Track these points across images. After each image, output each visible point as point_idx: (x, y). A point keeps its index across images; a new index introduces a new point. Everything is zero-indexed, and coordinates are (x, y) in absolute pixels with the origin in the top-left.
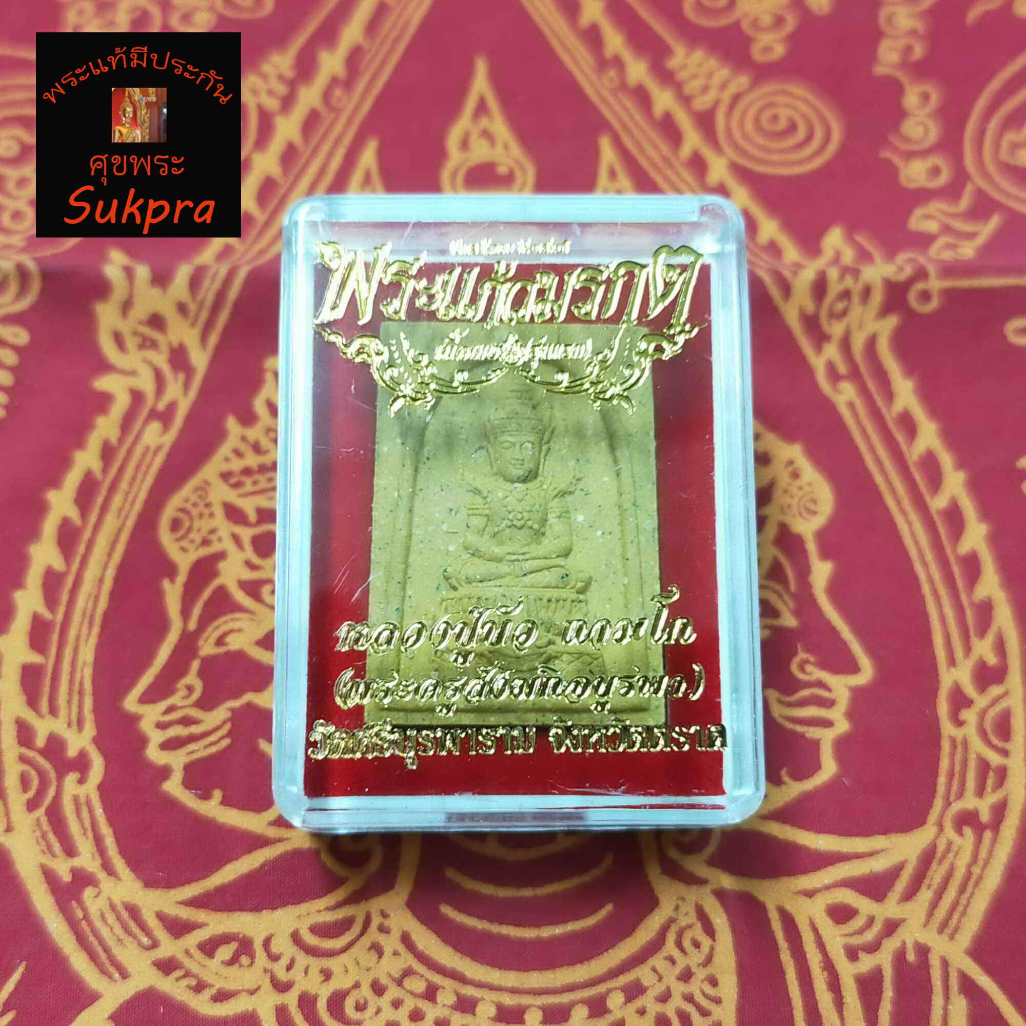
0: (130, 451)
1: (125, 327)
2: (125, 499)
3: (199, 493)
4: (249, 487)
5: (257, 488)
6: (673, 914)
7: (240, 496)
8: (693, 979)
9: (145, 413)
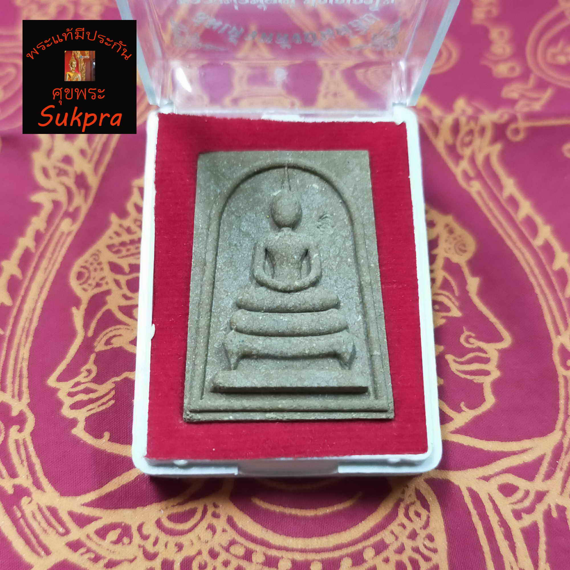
0: (52, 236)
1: (49, 164)
3: (94, 257)
4: (124, 252)
5: (129, 253)
7: (119, 258)
9: (61, 213)
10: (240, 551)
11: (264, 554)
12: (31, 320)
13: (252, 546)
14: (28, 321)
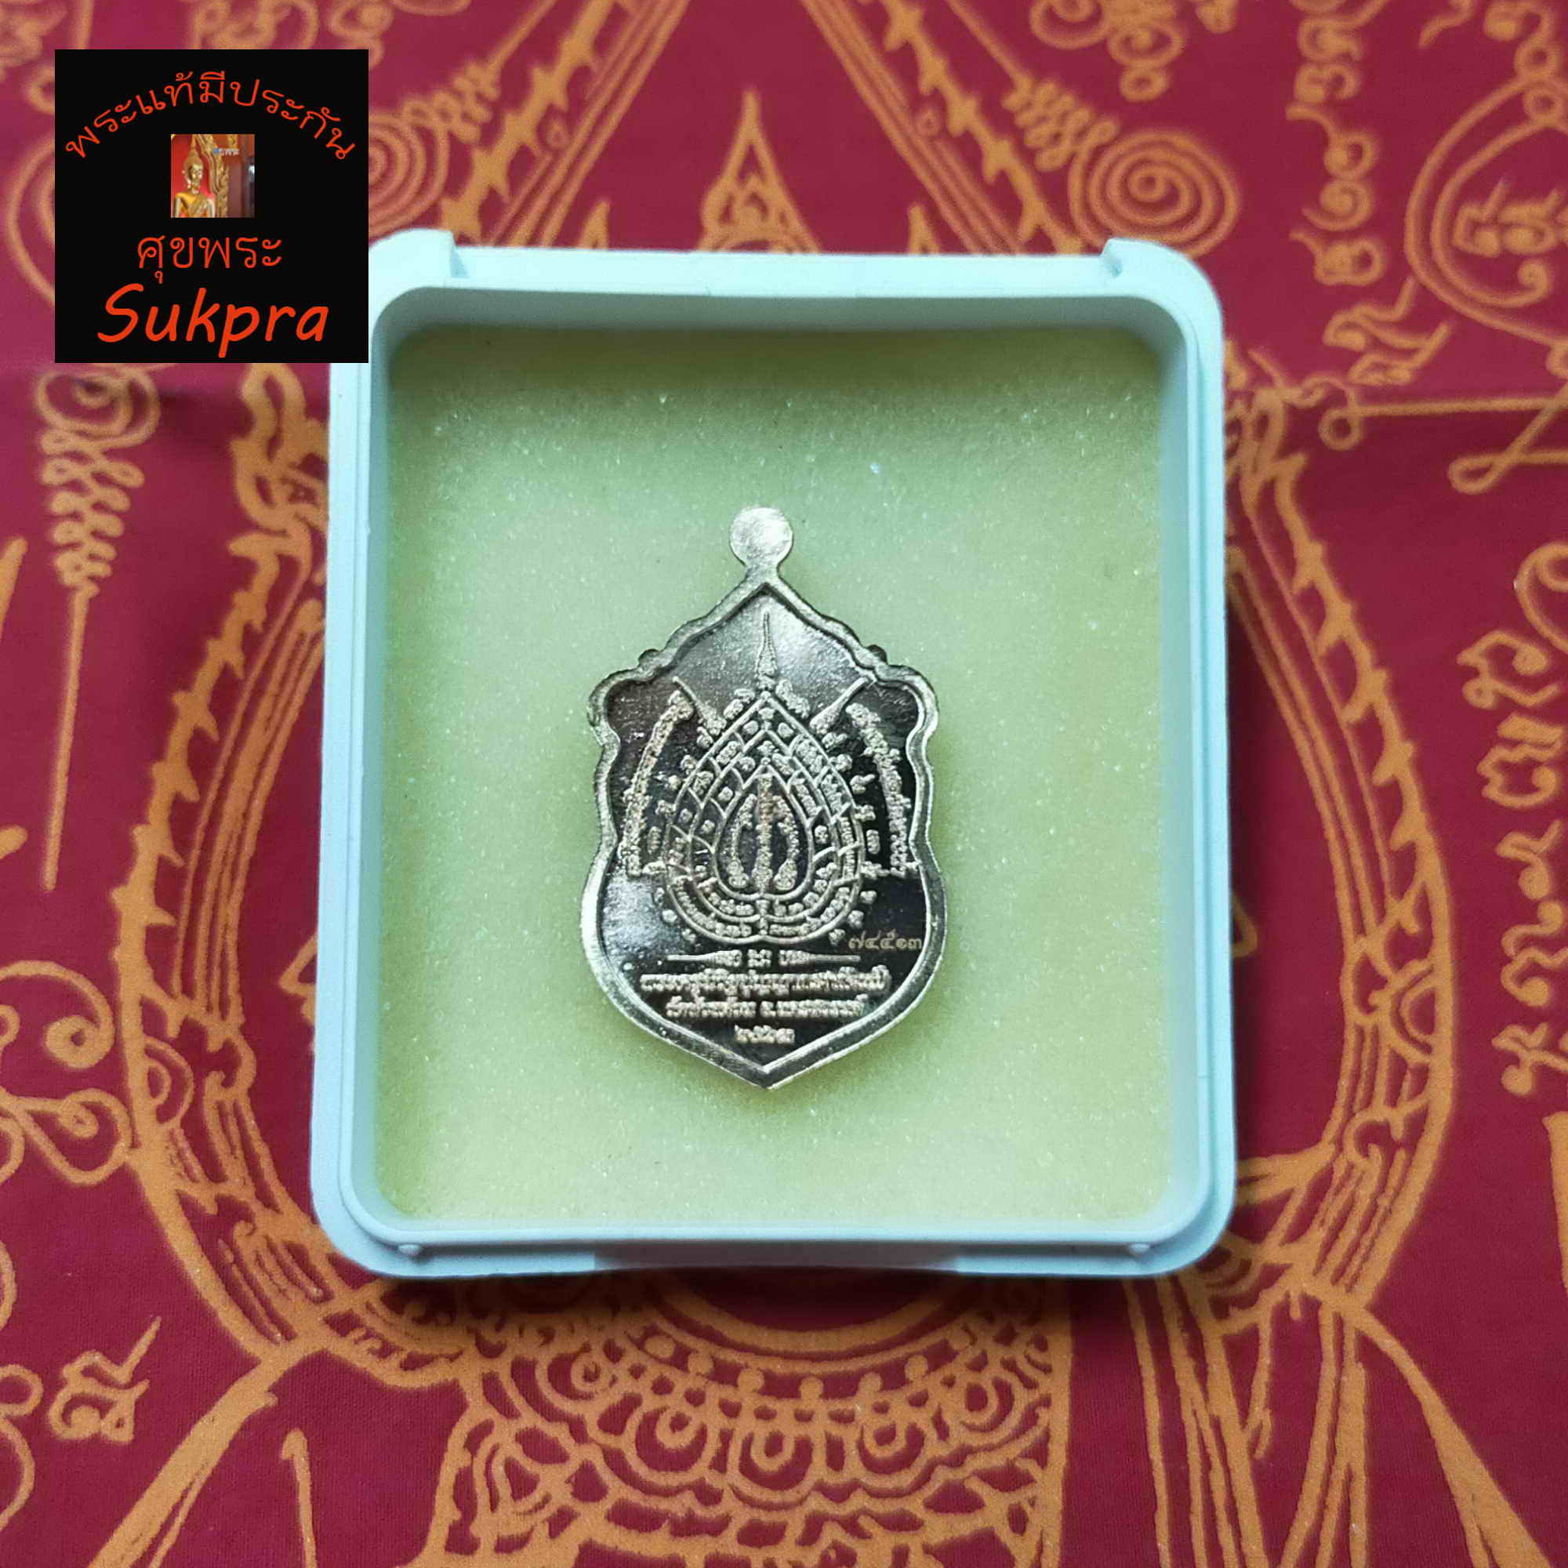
0: (280, 639)
1: (272, 473)
2: (275, 705)
8: (1016, 1342)
10: (665, 1349)
11: (712, 1358)
12: (241, 840)
13: (690, 1341)
14: (235, 839)
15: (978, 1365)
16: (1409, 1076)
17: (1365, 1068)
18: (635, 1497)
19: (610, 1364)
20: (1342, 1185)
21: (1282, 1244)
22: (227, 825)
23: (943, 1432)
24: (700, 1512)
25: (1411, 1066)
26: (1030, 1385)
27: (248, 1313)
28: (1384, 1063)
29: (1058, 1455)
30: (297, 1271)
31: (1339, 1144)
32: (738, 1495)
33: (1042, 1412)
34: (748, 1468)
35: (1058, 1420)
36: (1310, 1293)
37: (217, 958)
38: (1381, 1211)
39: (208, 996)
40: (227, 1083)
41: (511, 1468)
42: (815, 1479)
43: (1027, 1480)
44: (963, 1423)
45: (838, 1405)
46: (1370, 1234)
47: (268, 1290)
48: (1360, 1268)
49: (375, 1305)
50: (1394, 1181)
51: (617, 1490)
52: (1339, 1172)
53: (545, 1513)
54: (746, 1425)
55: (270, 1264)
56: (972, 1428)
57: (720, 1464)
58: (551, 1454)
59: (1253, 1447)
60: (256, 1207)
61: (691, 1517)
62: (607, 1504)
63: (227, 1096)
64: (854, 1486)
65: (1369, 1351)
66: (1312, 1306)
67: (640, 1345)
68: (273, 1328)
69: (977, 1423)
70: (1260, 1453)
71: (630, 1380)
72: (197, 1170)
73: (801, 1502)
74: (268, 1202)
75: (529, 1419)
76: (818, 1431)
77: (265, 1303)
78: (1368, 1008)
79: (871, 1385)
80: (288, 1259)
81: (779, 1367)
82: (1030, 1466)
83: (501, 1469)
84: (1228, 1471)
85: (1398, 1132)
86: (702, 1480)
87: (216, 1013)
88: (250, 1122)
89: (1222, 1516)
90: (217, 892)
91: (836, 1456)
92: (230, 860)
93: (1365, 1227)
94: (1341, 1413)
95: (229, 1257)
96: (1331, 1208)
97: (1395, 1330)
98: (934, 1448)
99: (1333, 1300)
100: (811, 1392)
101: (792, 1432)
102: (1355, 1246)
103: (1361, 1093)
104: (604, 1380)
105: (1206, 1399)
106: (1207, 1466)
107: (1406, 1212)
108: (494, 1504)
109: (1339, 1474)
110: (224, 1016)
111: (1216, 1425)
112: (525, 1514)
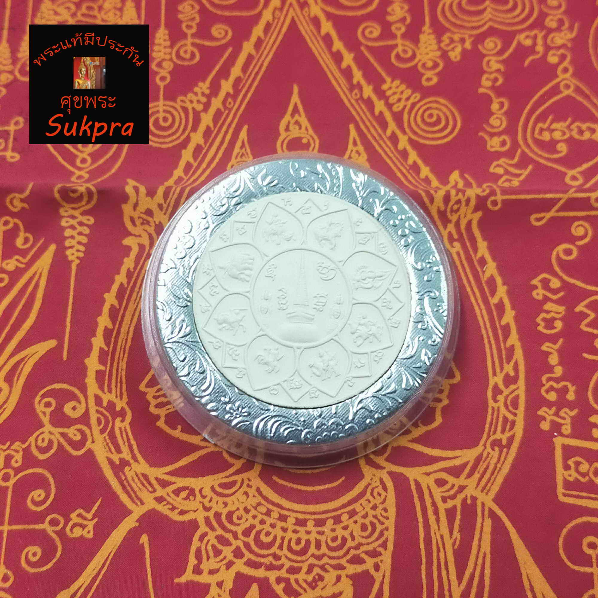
1: (135, 215)
6: (370, 482)
8: (377, 509)
10: (263, 510)
11: (279, 513)
12: (126, 340)
13: (271, 507)
14: (124, 341)
15: (365, 516)
16: (509, 424)
17: (494, 421)
18: (253, 558)
19: (246, 515)
20: (486, 459)
21: (465, 479)
22: (122, 336)
23: (353, 538)
24: (274, 562)
25: (510, 420)
26: (382, 523)
27: (129, 496)
28: (501, 419)
29: (390, 546)
30: (145, 482)
31: (485, 446)
32: (286, 557)
33: (385, 532)
34: (290, 549)
35: (390, 535)
36: (474, 495)
37: (119, 380)
38: (498, 469)
39: (116, 392)
40: (123, 421)
41: (213, 546)
42: (312, 553)
43: (380, 554)
44: (360, 536)
45: (319, 529)
46: (494, 476)
47: (136, 489)
48: (491, 487)
49: (170, 494)
50: (502, 459)
51: (248, 555)
52: (485, 455)
53: (224, 562)
54: (289, 535)
55: (136, 480)
56: (363, 537)
57: (281, 547)
58: (227, 543)
59: (454, 544)
60: (132, 461)
61: (271, 563)
62: (244, 560)
63: (122, 425)
64: (324, 555)
65: (492, 514)
66: (474, 499)
67: (255, 508)
68: (137, 501)
69: (364, 535)
70: (456, 547)
71: (253, 520)
72: (113, 450)
73: (307, 560)
74: (136, 460)
75: (220, 532)
76: (313, 537)
77: (135, 493)
78: (496, 401)
79: (330, 522)
80: (142, 479)
81: (300, 516)
82: (381, 549)
83: (210, 547)
84: (445, 552)
85: (504, 442)
86: (275, 553)
87: (119, 398)
88: (130, 434)
89: (443, 566)
90: (119, 358)
91: (318, 545)
92: (123, 347)
93: (492, 474)
94: (483, 535)
95: (123, 478)
96: (481, 468)
97: (501, 508)
98: (350, 543)
99: (481, 497)
100: (310, 524)
101: (304, 537)
102: (489, 479)
103: (492, 430)
104: (244, 519)
105: (439, 529)
106: (438, 551)
107: (506, 469)
108: (208, 559)
109: (481, 555)
110: (121, 399)
111: (442, 537)
112: (218, 562)
